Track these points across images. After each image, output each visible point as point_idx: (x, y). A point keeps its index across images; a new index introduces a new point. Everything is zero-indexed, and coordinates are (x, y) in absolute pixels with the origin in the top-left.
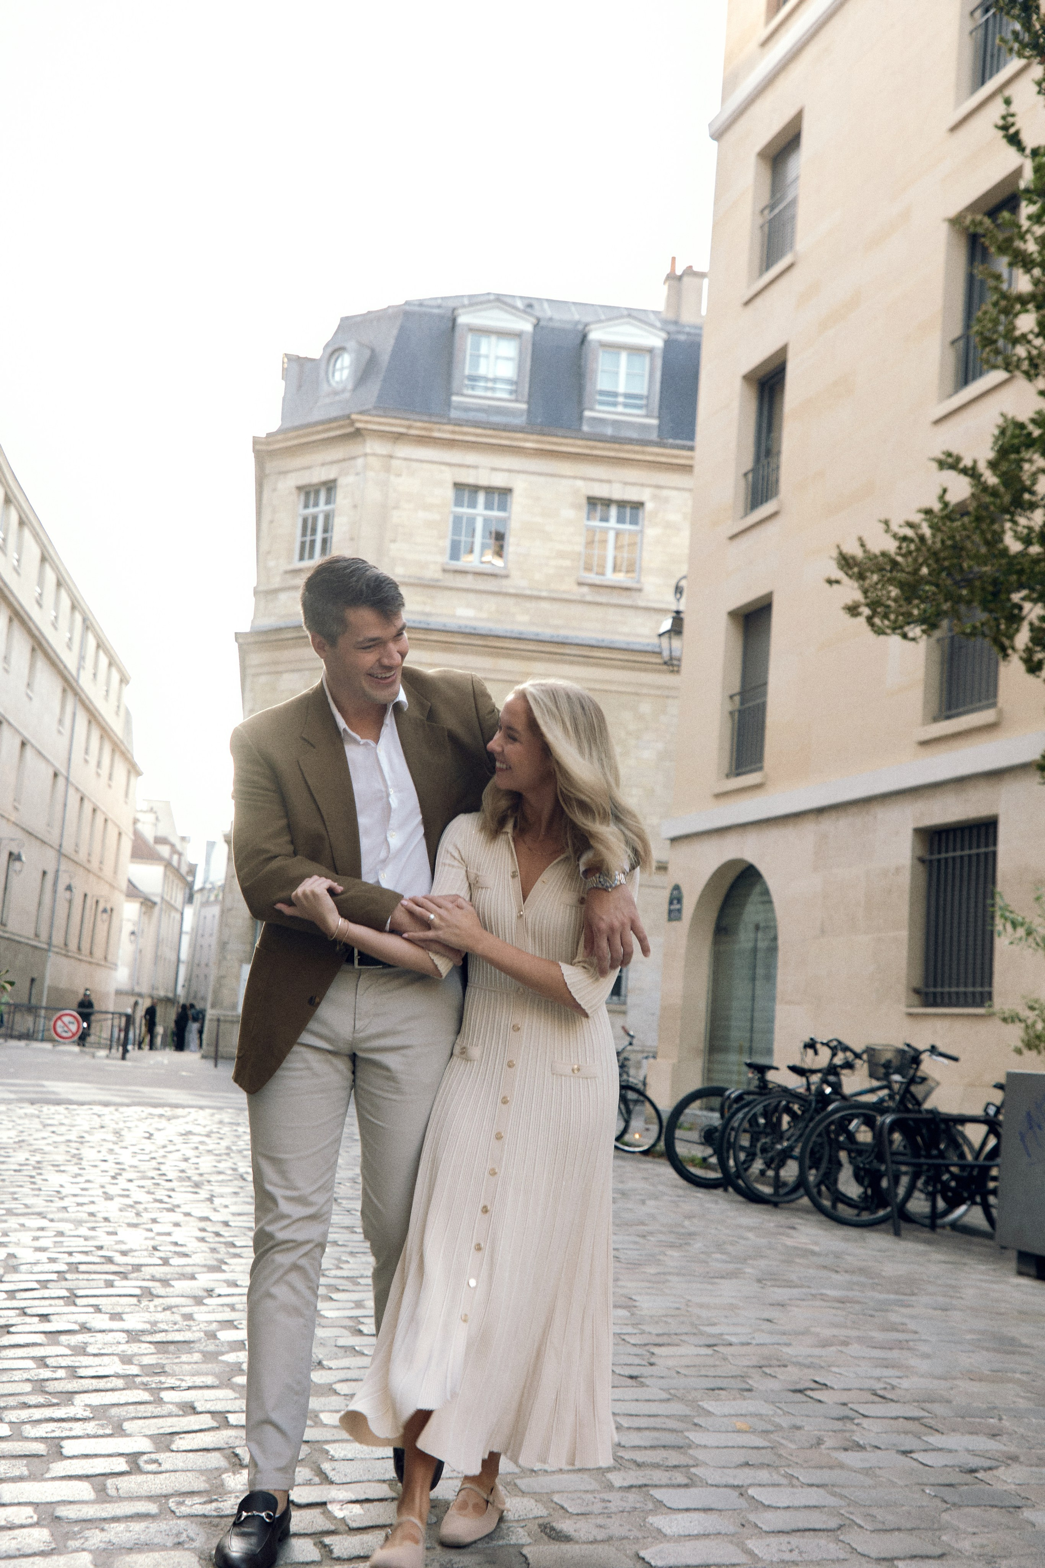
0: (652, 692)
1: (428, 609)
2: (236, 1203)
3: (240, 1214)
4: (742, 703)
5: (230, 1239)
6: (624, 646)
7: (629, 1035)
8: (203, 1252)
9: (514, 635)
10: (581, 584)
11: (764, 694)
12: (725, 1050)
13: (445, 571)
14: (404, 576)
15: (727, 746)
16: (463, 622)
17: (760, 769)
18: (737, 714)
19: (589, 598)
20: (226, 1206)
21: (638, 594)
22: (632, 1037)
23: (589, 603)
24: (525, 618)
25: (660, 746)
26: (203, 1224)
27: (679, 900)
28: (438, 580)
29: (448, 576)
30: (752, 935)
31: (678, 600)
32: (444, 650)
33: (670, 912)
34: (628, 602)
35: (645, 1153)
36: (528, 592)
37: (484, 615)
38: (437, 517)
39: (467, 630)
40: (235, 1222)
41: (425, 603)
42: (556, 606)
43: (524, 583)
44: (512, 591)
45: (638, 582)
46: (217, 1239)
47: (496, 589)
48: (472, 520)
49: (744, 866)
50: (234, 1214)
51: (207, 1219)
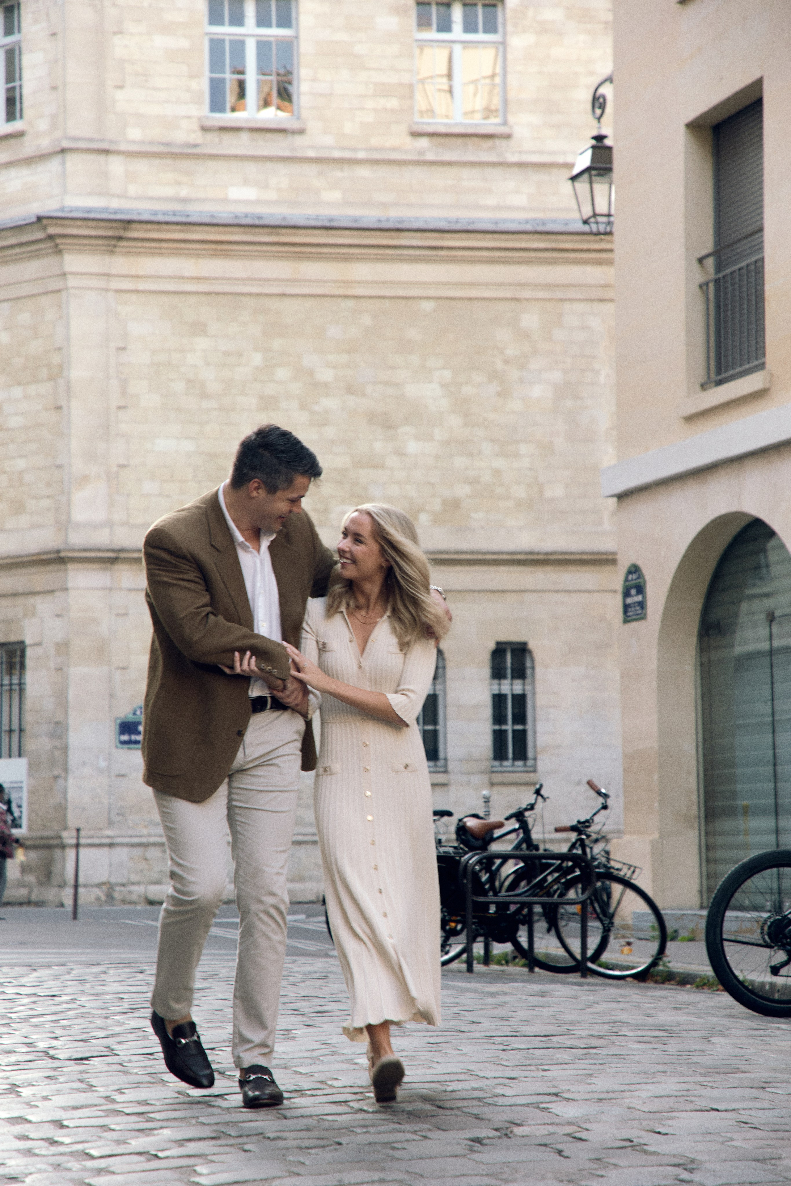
0: (540, 294)
1: (184, 193)
2: (59, 1092)
3: (75, 1108)
4: (719, 268)
5: (80, 1147)
6: (491, 227)
7: (599, 793)
8: (39, 1171)
9: (320, 224)
10: (416, 135)
11: (760, 247)
12: (731, 812)
13: (205, 129)
14: (142, 143)
15: (700, 338)
16: (241, 209)
17: (762, 366)
18: (711, 286)
19: (430, 156)
20: (46, 1098)
21: (504, 142)
22: (606, 796)
23: (432, 163)
24: (335, 196)
25: (557, 376)
26: (19, 1129)
27: (640, 589)
28: (196, 146)
29: (210, 137)
30: (764, 632)
31: (599, 119)
32: (214, 255)
33: (626, 608)
34: (492, 158)
35: (642, 977)
36: (337, 154)
37: (272, 196)
38: (184, 43)
39: (249, 221)
40: (71, 1119)
41: (179, 183)
42: (382, 172)
43: (329, 140)
44: (311, 154)
45: (505, 123)
46: (54, 1149)
47: (287, 153)
48: (238, 46)
49: (747, 521)
50: (65, 1108)
51: (21, 1120)
